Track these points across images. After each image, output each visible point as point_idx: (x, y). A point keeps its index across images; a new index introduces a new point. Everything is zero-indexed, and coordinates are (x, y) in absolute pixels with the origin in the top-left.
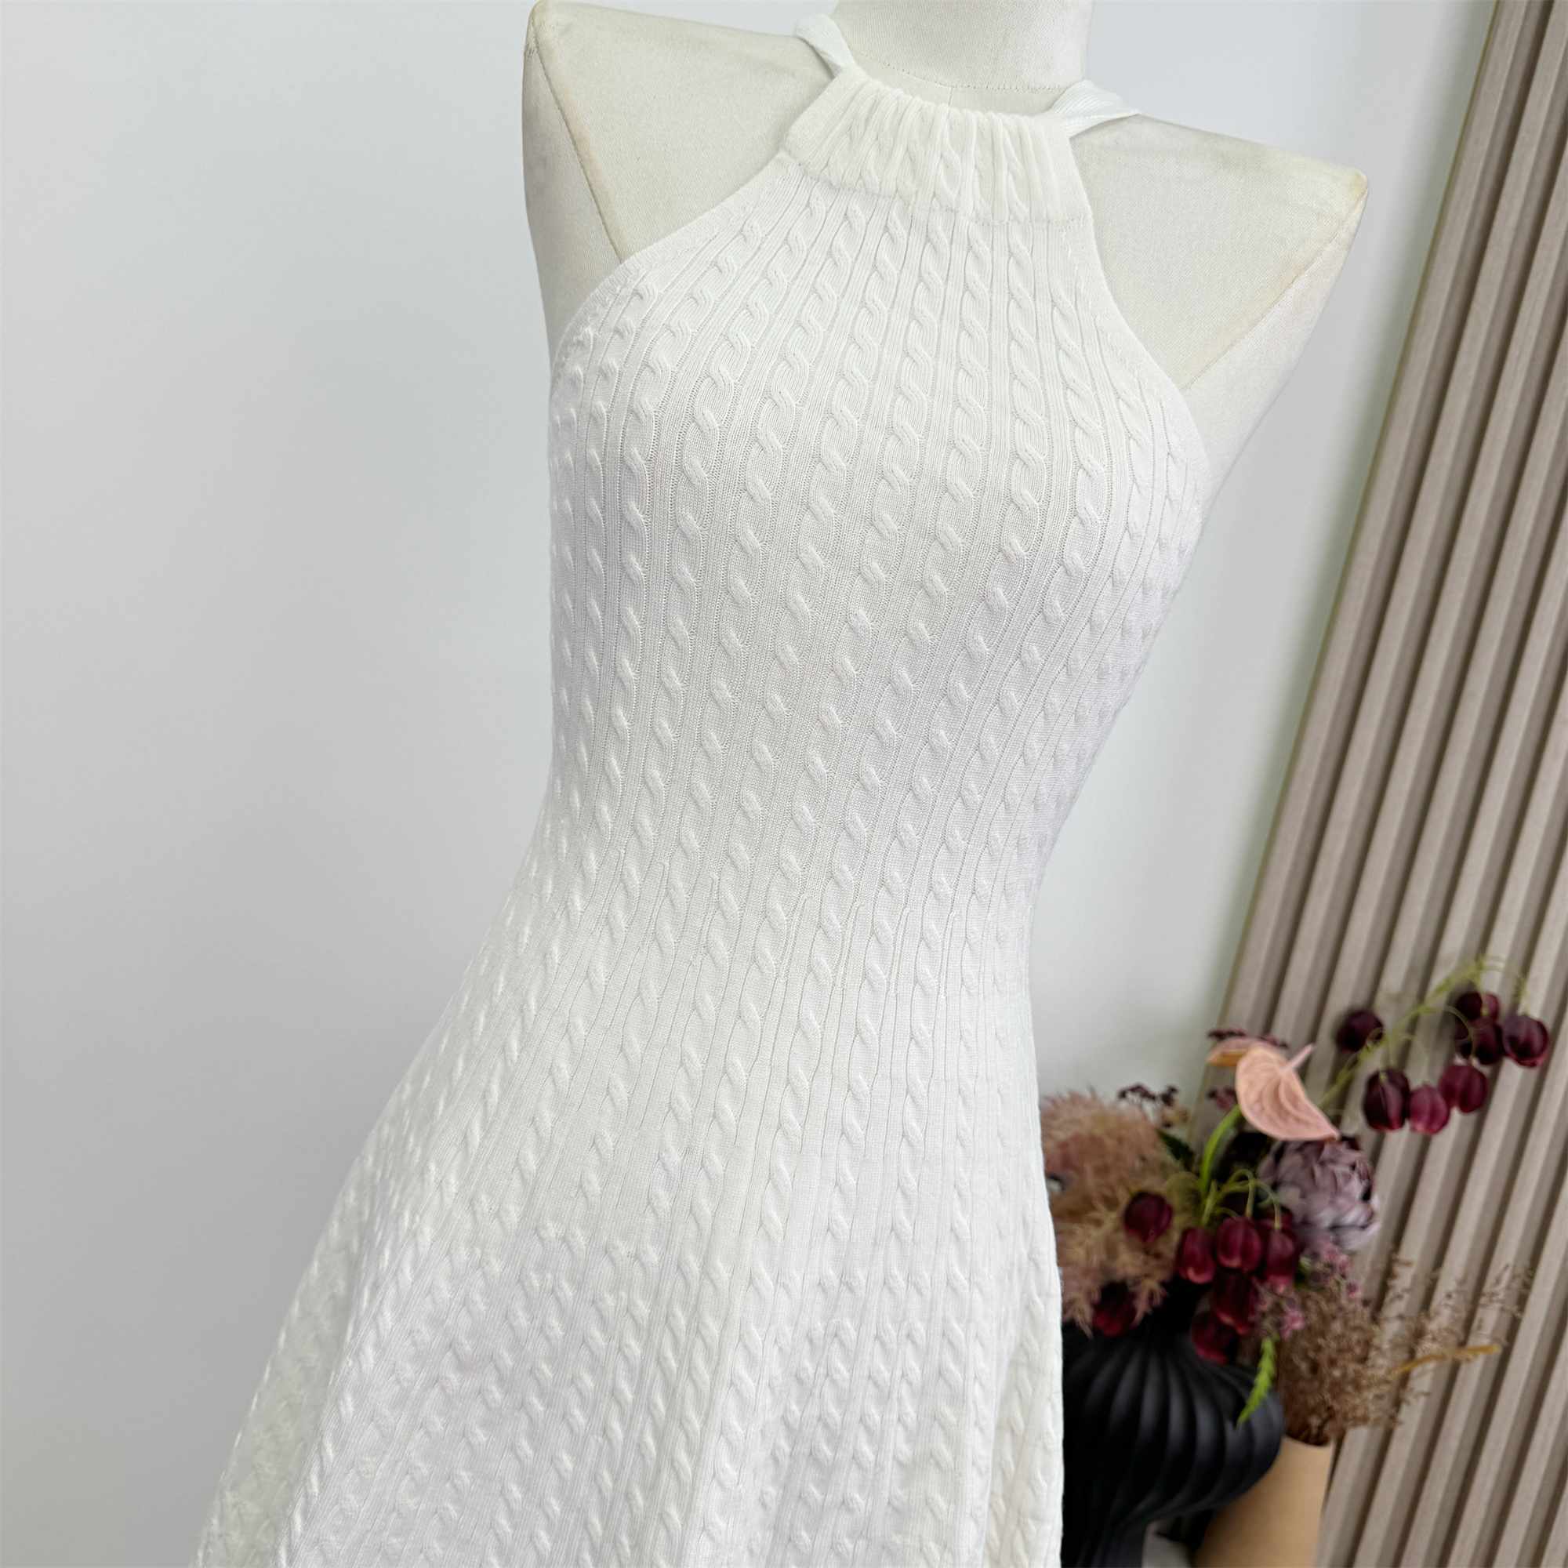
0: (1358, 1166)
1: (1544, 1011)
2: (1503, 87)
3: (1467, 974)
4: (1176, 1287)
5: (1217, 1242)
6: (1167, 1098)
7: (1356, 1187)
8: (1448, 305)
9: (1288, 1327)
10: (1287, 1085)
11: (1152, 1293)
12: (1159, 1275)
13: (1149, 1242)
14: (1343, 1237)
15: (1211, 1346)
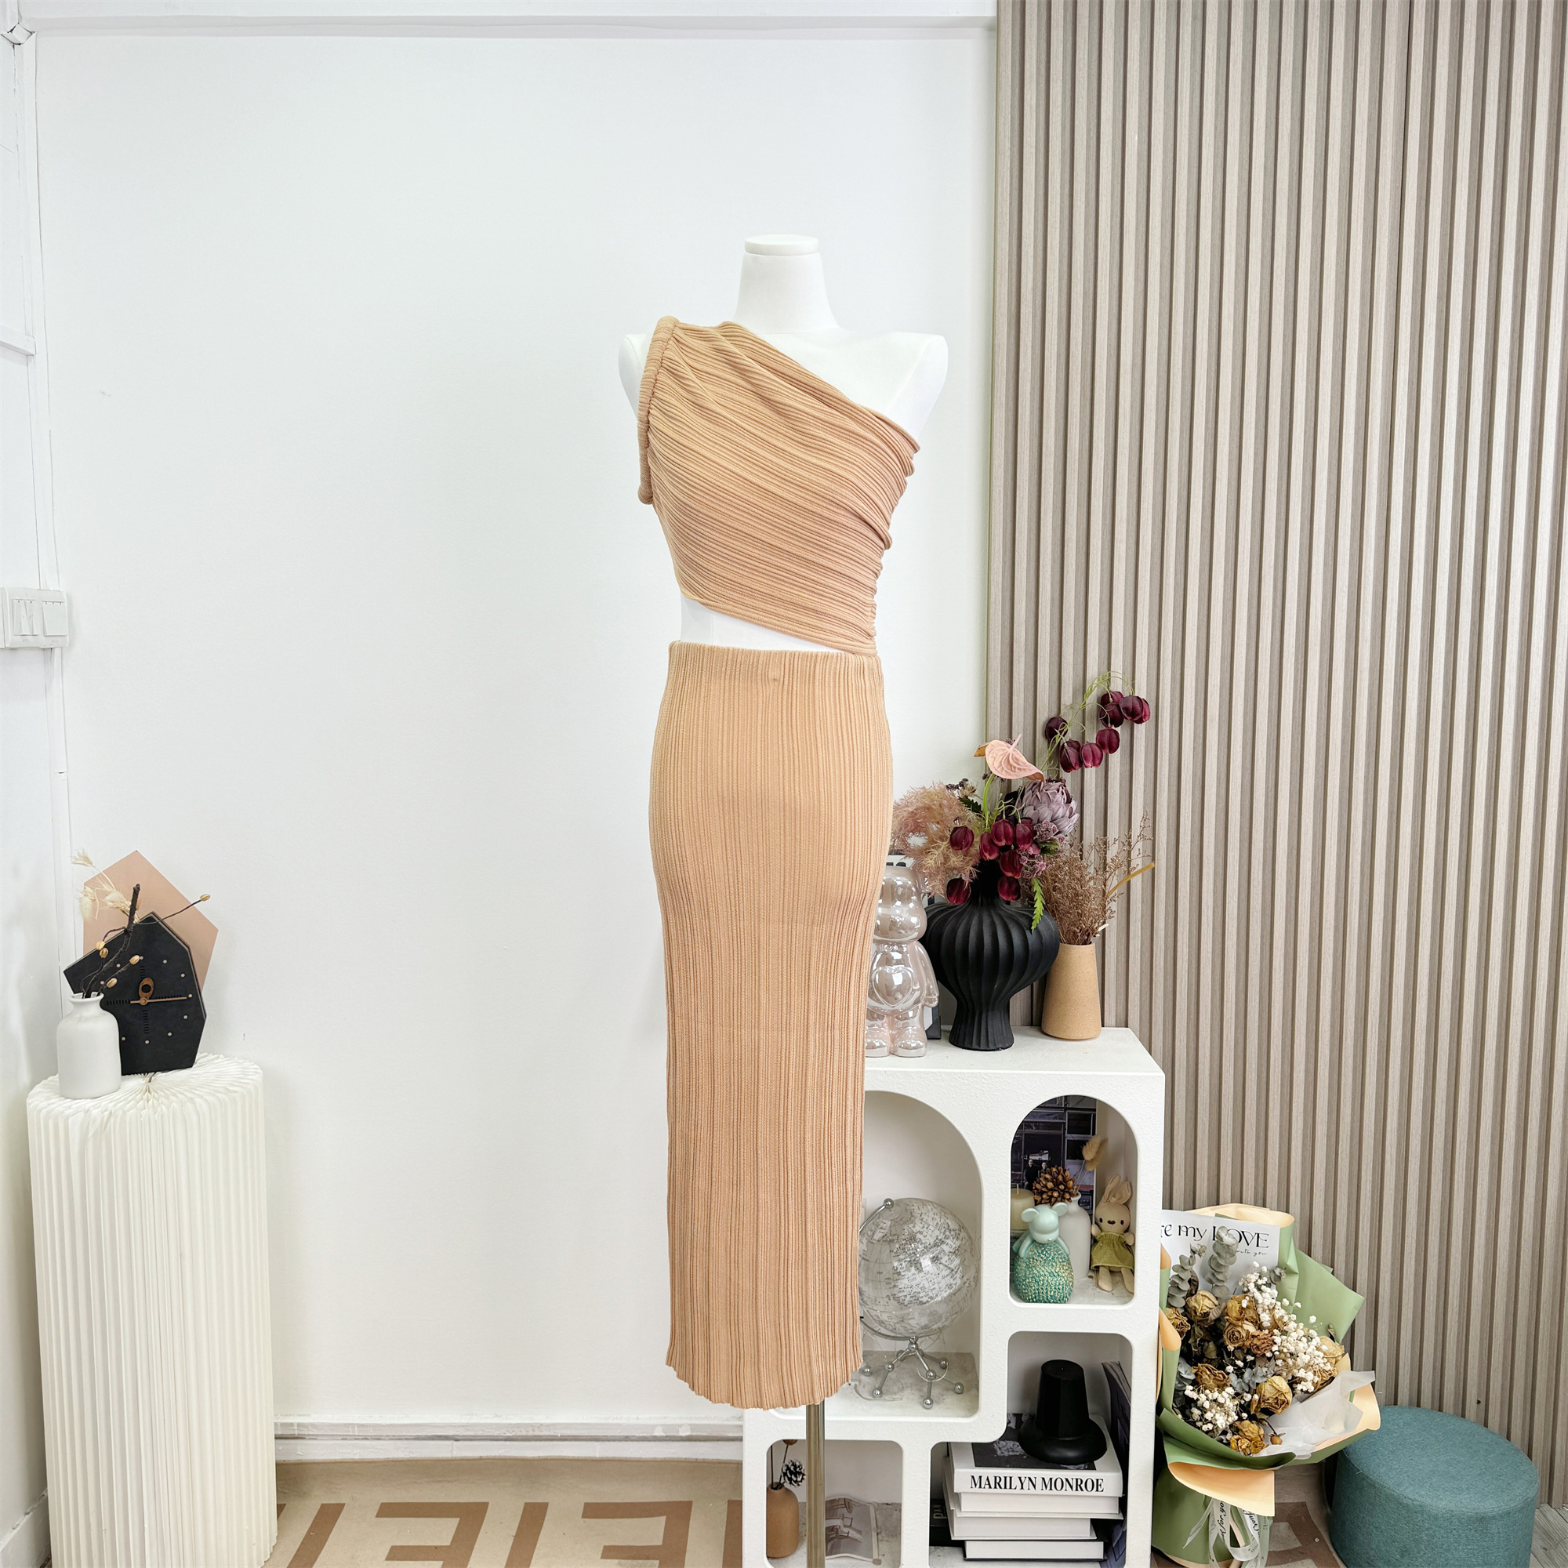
1: (1148, 693)
2: (1008, 218)
3: (1103, 683)
4: (983, 866)
5: (993, 836)
6: (962, 784)
7: (1060, 798)
8: (1008, 337)
10: (1013, 755)
11: (971, 873)
12: (971, 863)
13: (964, 850)
14: (1060, 824)
15: (1008, 894)
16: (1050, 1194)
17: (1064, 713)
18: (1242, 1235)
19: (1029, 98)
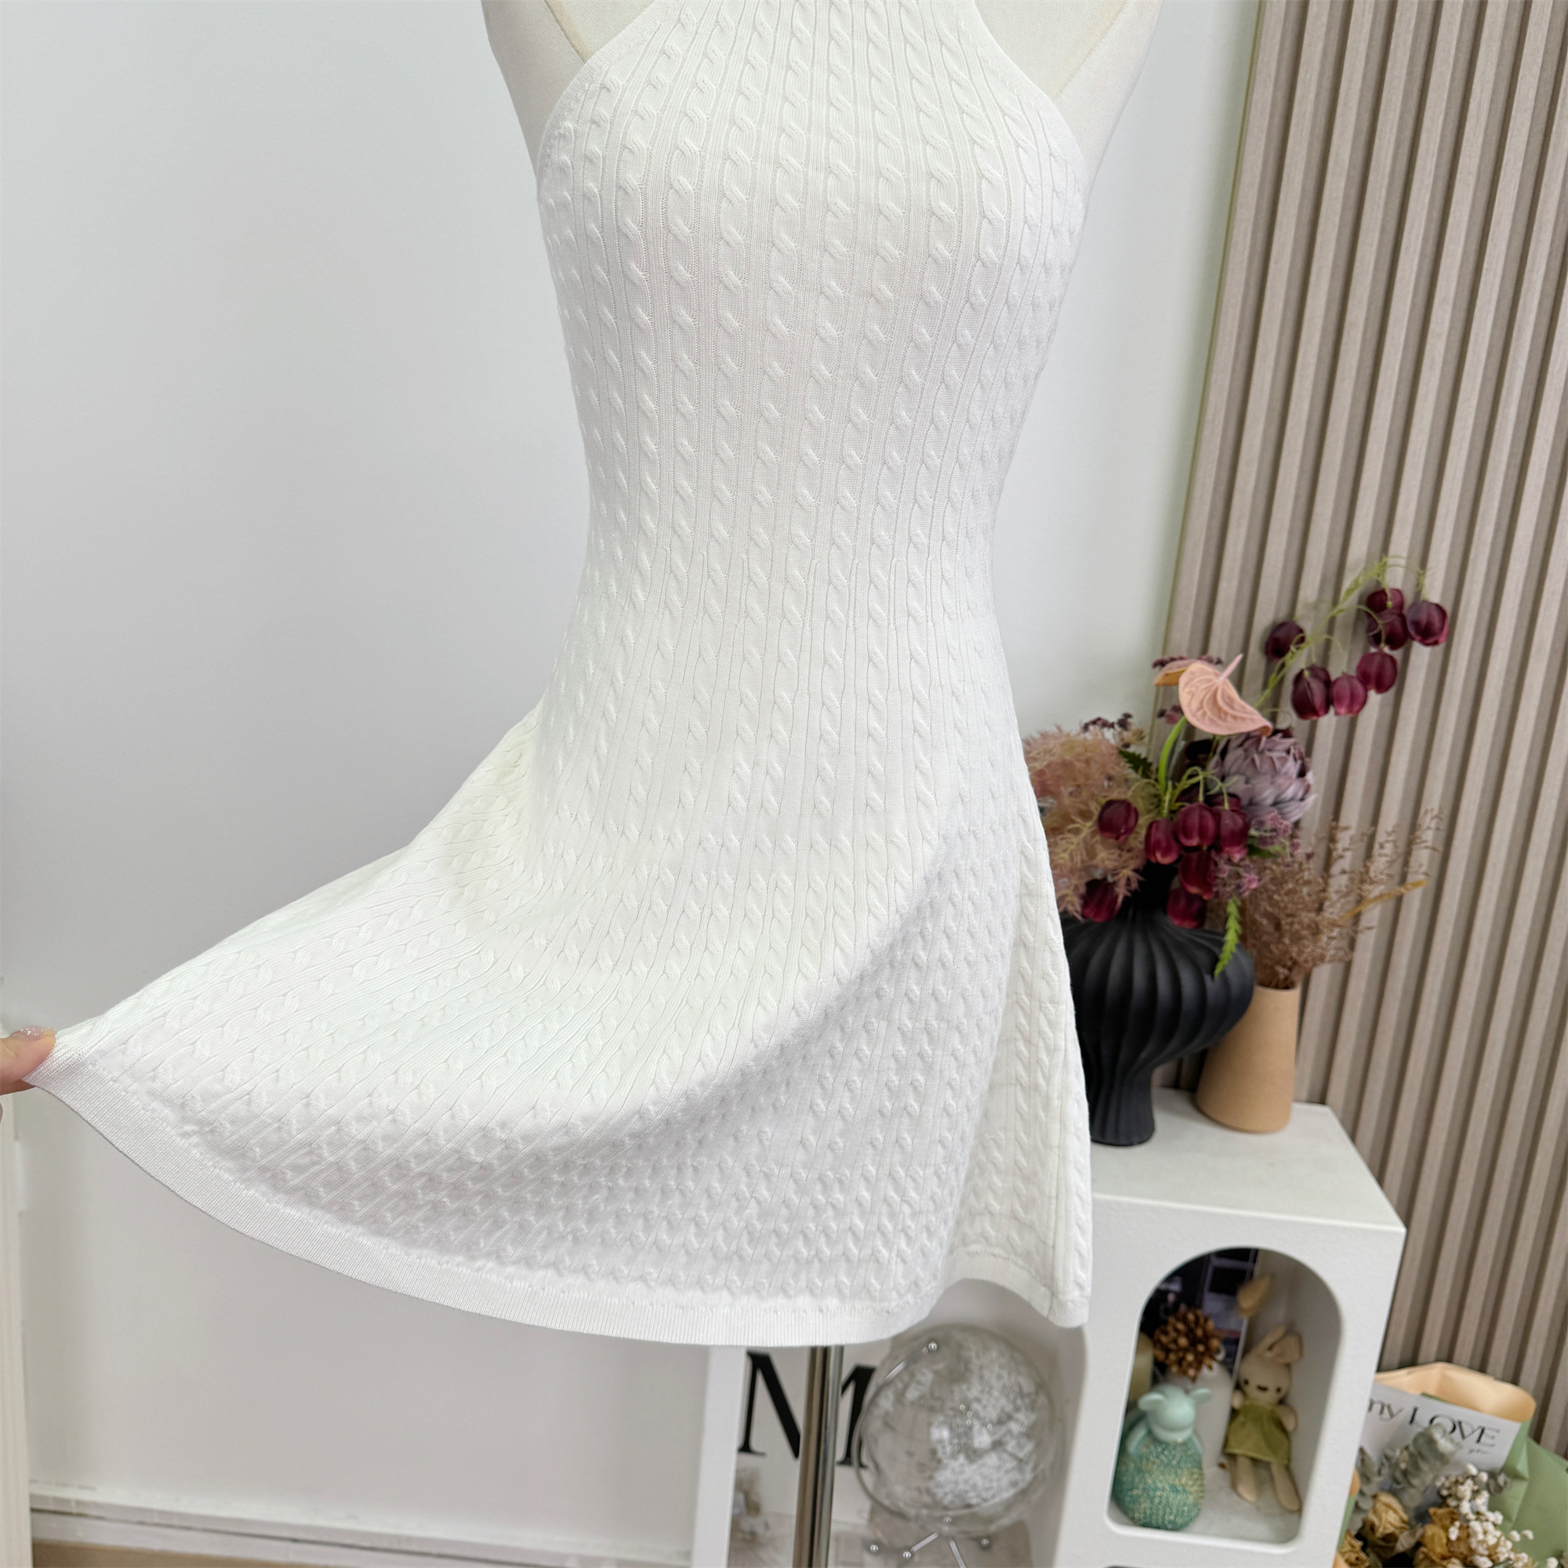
0: (1292, 751)
1: (1443, 595)
3: (1373, 574)
4: (1148, 871)
5: (1178, 828)
6: (1124, 723)
7: (1292, 767)
9: (1248, 889)
10: (1223, 691)
11: (1129, 879)
12: (1133, 864)
13: (1122, 838)
14: (1286, 810)
15: (1184, 916)
16: (1181, 1354)
17: (1302, 615)
18: (1457, 1426)
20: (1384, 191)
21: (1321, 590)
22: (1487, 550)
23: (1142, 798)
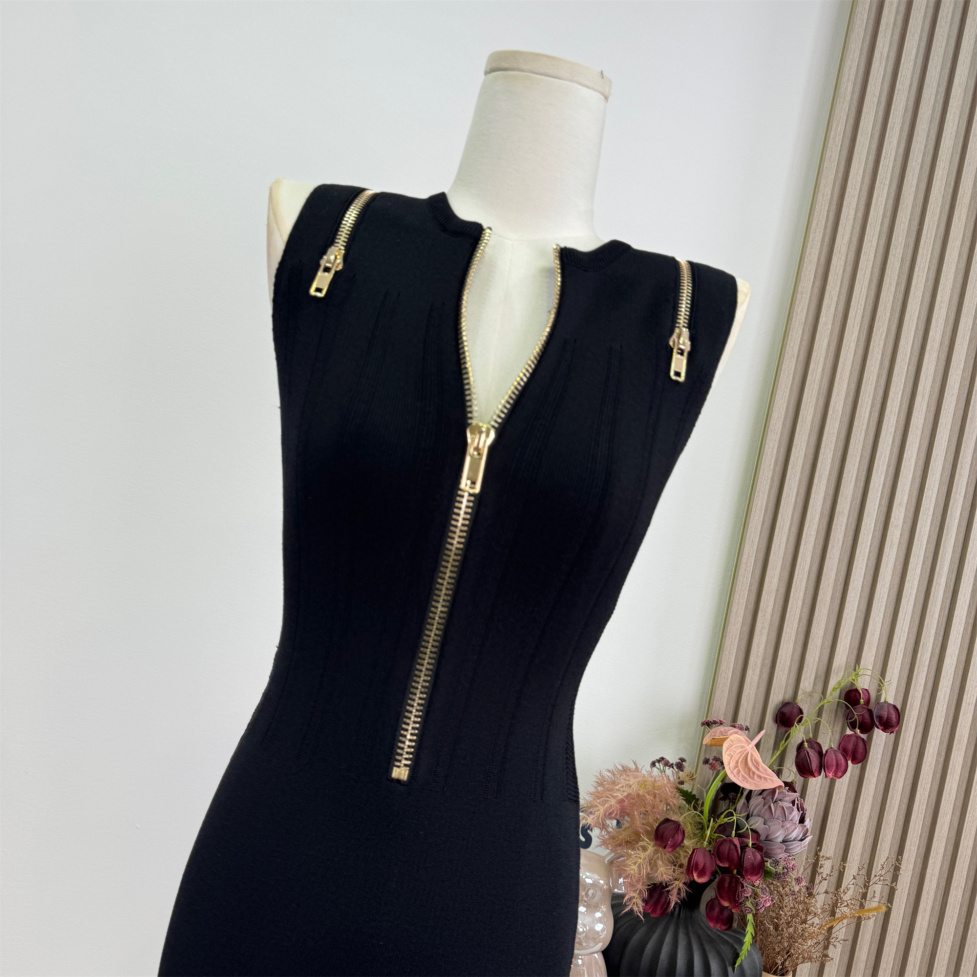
0: (796, 800)
1: (896, 698)
3: (850, 679)
6: (680, 766)
7: (796, 815)
9: (763, 906)
10: (752, 755)
11: (679, 889)
12: (683, 878)
13: (672, 851)
14: (790, 848)
15: (717, 920)
17: (802, 700)
19: (881, 45)
20: (863, 432)
21: (815, 684)
22: (926, 669)
23: (690, 824)
